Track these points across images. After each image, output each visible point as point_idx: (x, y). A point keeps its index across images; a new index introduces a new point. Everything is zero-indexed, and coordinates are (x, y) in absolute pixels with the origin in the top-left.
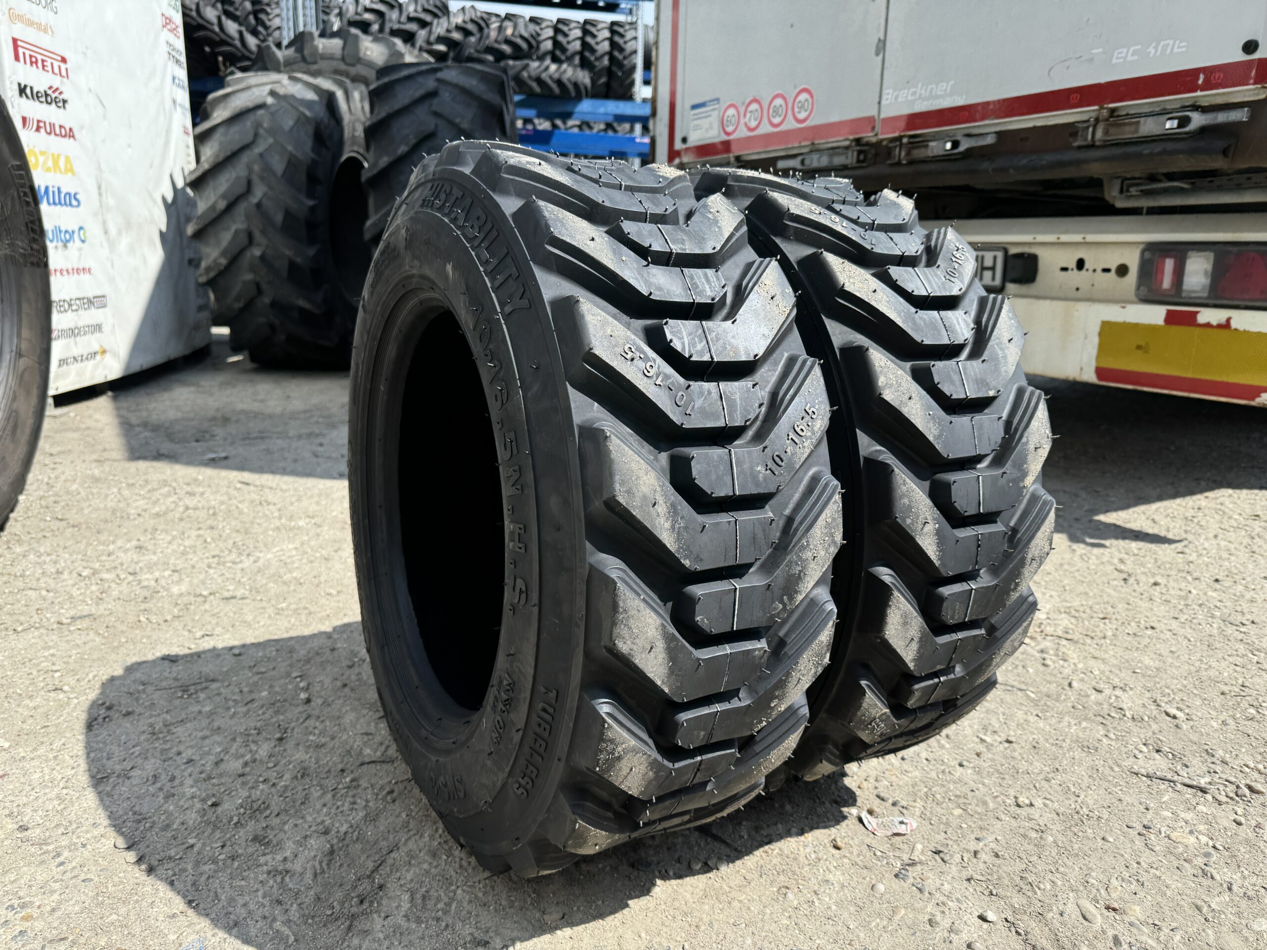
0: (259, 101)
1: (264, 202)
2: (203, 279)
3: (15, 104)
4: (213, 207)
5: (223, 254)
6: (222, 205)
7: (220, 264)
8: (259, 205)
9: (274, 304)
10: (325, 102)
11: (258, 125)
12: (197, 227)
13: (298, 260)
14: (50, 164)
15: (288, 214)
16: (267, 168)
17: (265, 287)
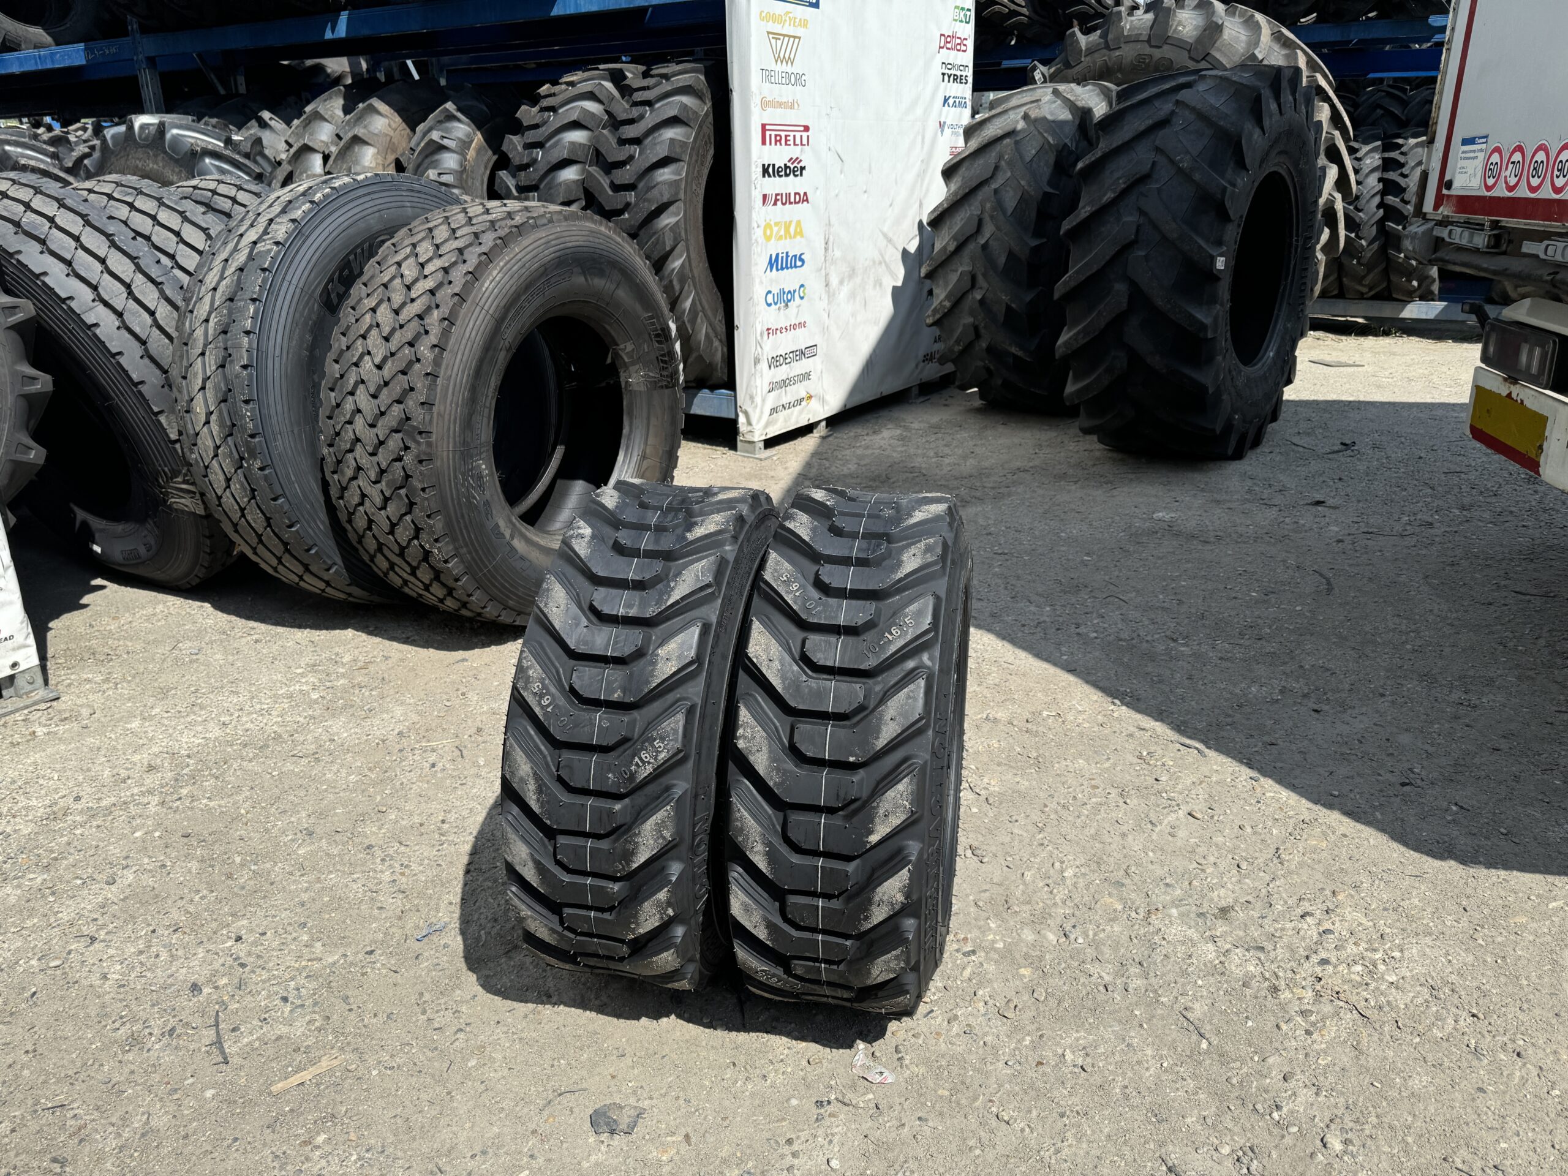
0: (1009, 129)
1: (991, 242)
2: (930, 321)
3: (758, 186)
4: (944, 248)
5: (947, 297)
6: (952, 247)
7: (944, 307)
8: (985, 247)
9: (990, 350)
10: (1077, 122)
11: (1001, 157)
12: (929, 268)
13: (1013, 305)
14: (782, 233)
15: (1011, 255)
16: (999, 205)
17: (983, 331)
